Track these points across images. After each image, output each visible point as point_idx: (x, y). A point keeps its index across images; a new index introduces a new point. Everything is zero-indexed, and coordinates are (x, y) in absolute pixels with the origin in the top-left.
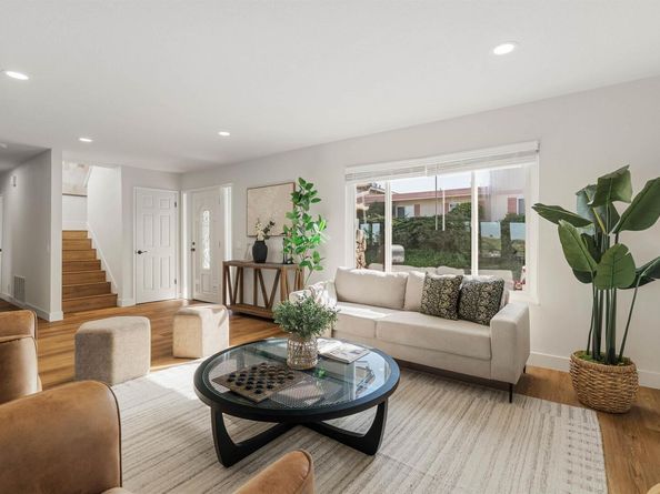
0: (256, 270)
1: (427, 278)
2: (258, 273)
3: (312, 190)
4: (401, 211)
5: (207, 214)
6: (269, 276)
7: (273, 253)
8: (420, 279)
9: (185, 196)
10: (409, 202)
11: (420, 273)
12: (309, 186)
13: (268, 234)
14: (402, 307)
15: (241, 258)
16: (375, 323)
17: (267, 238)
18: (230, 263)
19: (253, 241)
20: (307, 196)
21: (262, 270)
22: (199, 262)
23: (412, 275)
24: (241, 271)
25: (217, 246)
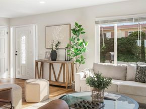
0: (50, 64)
1: (138, 66)
2: (51, 65)
3: (81, 28)
4: (105, 35)
5: (24, 38)
6: (57, 66)
7: (59, 56)
8: (133, 67)
9: (12, 29)
10: (108, 31)
11: (133, 65)
12: (80, 26)
13: (58, 47)
14: (125, 79)
15: (43, 58)
16: (117, 86)
17: (57, 49)
18: (39, 61)
19: (50, 50)
20: (78, 31)
21: (53, 64)
22: (19, 60)
23: (129, 65)
24: (42, 64)
25: (29, 53)
